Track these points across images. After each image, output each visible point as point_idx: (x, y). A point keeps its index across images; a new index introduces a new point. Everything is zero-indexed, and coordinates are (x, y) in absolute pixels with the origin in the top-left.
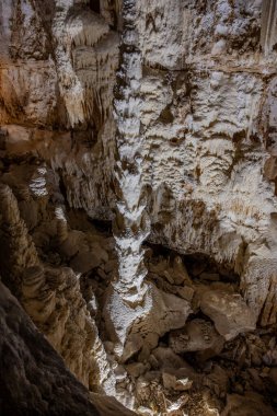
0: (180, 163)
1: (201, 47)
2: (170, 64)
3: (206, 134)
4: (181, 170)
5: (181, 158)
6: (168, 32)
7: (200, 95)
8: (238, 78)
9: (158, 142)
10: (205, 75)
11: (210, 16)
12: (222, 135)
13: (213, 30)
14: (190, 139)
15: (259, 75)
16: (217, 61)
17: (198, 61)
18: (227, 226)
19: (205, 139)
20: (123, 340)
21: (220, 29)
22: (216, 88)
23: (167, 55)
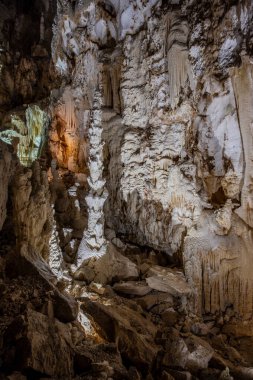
0: (143, 175)
1: (154, 114)
2: (143, 126)
3: (158, 157)
4: (143, 179)
5: (143, 172)
6: (142, 112)
7: (155, 137)
8: (173, 126)
9: (133, 165)
10: (158, 128)
11: (155, 99)
12: (166, 157)
13: (157, 106)
14: (149, 161)
15: (183, 122)
16: (162, 119)
17: (154, 121)
18: (176, 219)
19: (157, 160)
20: (79, 265)
21: (161, 104)
22: (163, 134)
23: (141, 122)
